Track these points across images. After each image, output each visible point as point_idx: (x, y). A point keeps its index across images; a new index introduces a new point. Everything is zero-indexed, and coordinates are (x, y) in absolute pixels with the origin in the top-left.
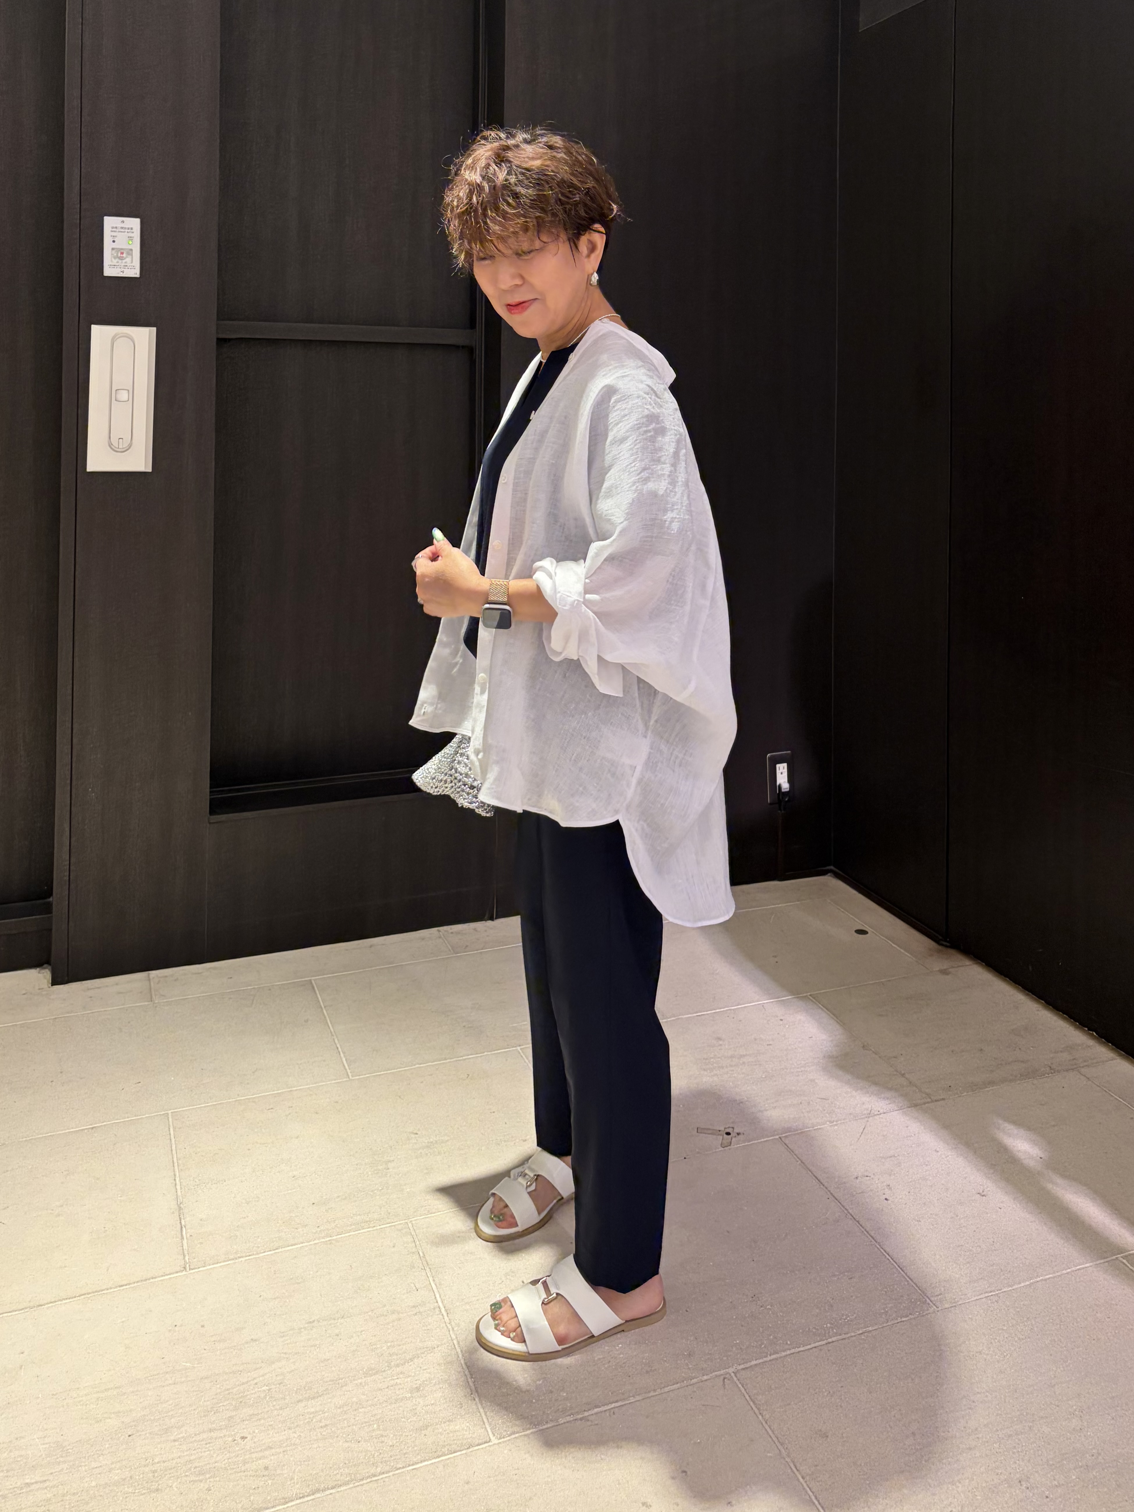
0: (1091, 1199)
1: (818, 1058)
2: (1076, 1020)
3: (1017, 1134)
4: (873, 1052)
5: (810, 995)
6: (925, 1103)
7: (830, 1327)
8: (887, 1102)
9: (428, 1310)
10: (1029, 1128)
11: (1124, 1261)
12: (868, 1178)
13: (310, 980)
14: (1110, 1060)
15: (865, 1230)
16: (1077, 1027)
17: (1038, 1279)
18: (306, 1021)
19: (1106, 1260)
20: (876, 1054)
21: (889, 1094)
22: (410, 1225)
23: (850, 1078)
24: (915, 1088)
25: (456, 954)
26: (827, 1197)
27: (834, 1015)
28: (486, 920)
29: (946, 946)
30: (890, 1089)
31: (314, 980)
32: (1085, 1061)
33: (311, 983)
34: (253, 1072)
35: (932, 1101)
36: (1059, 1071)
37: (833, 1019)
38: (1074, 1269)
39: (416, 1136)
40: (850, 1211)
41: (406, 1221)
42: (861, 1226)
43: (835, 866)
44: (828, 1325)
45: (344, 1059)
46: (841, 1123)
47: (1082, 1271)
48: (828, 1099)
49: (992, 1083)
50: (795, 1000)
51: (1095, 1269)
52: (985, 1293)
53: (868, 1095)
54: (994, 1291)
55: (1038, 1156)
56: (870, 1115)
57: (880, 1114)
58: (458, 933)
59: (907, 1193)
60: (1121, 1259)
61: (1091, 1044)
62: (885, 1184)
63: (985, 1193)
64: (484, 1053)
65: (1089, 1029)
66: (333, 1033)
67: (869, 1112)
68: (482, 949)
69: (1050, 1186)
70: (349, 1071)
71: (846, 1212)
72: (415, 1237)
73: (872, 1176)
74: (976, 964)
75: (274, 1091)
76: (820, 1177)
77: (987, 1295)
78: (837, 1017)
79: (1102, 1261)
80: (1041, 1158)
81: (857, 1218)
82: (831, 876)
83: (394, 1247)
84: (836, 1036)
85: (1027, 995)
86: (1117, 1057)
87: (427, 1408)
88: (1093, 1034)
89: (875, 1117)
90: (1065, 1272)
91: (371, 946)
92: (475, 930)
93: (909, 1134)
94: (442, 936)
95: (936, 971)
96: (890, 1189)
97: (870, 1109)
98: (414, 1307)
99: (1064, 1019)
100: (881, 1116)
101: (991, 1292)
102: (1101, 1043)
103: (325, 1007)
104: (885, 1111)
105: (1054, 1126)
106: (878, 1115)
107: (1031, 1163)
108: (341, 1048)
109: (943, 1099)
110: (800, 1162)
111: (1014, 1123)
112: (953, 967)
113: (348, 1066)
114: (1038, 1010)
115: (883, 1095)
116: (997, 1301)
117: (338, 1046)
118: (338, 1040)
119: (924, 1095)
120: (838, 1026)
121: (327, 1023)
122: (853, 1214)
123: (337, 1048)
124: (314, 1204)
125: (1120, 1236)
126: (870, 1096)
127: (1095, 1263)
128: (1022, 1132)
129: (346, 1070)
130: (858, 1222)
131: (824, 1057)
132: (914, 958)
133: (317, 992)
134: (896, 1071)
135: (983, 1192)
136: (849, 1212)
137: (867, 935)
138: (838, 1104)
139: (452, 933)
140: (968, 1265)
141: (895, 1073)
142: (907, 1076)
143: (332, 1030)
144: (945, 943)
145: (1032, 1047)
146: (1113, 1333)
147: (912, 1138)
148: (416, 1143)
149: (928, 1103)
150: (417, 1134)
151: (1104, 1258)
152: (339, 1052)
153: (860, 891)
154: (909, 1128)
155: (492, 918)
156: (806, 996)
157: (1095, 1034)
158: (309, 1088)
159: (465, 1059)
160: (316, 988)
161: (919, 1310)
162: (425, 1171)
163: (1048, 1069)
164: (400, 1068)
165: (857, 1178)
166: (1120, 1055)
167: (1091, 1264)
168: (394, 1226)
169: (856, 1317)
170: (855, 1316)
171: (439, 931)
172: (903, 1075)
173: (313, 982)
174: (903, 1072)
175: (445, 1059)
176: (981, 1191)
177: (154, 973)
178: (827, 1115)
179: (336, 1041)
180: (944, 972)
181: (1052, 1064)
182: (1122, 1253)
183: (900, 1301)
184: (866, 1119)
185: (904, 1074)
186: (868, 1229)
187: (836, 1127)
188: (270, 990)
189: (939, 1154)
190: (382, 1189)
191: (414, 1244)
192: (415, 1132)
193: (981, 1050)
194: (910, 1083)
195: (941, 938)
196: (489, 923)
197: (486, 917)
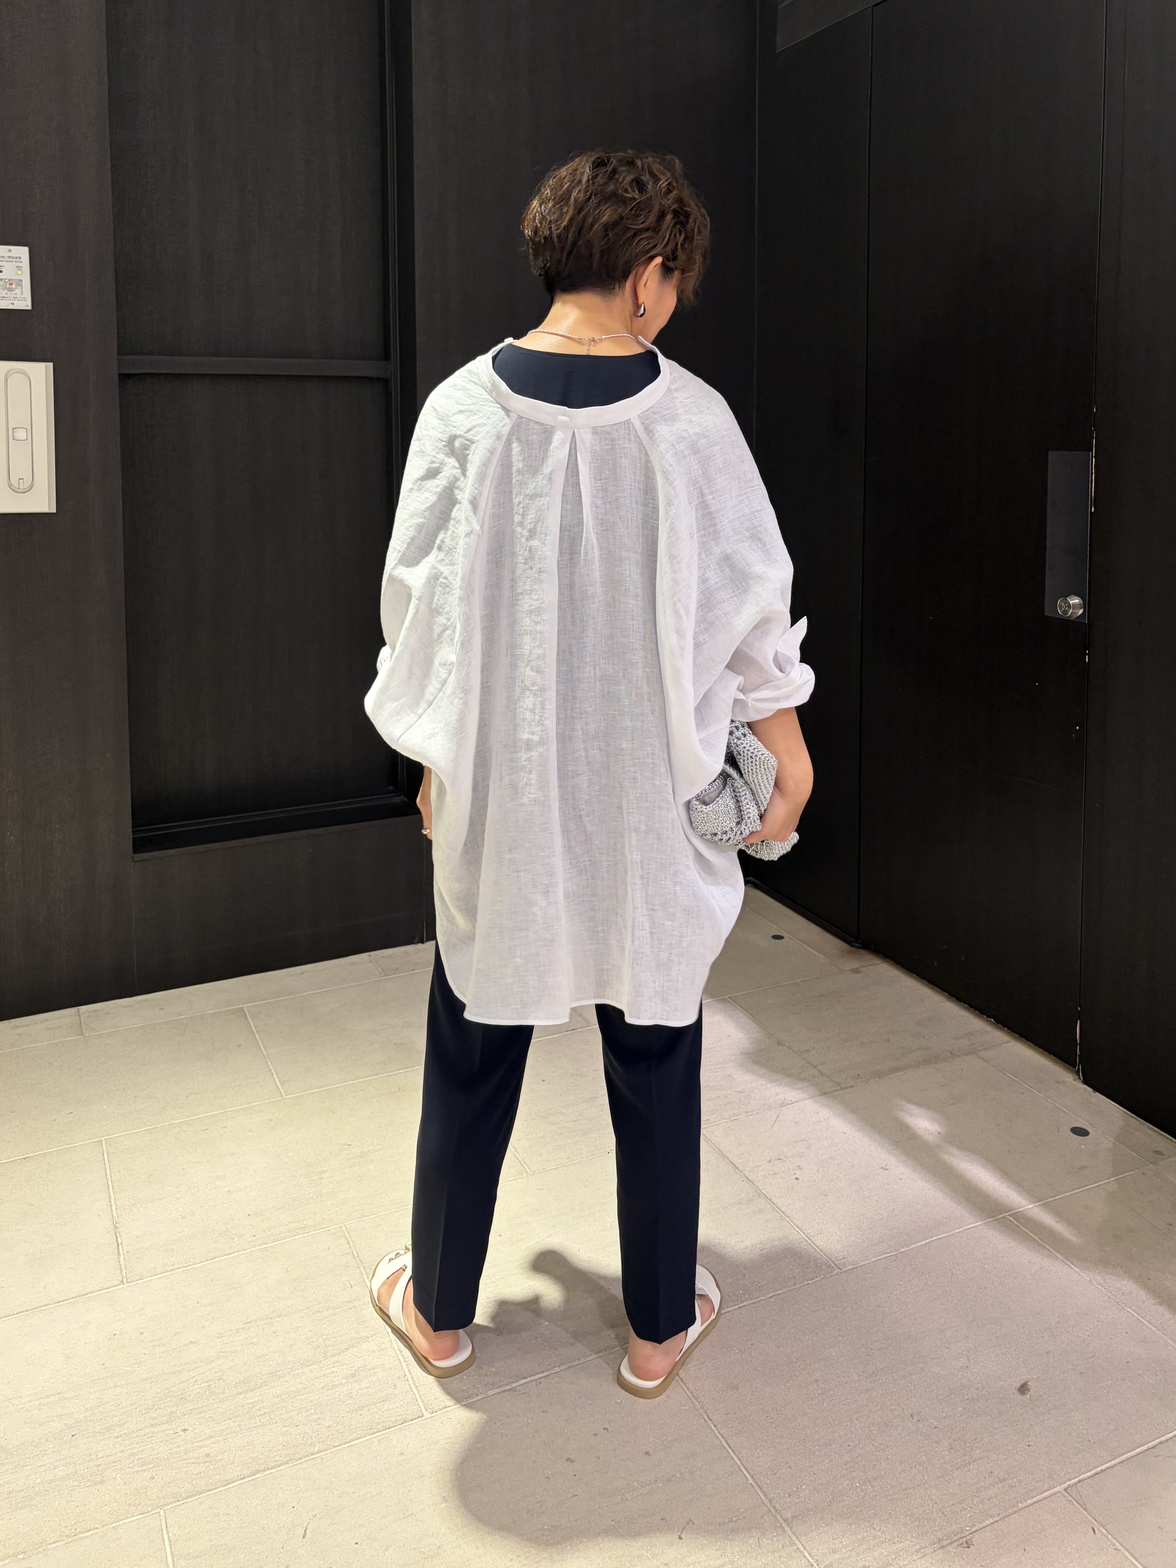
0: (983, 1166)
1: (735, 1055)
2: (976, 1009)
3: (919, 1113)
4: (787, 1047)
5: (729, 997)
6: (834, 1091)
7: (742, 1294)
8: (800, 1092)
9: (363, 1304)
10: (929, 1108)
11: (1011, 1218)
12: (781, 1161)
13: (242, 1008)
14: (1005, 1043)
15: (777, 1206)
16: (977, 1016)
17: (933, 1239)
18: (239, 1046)
19: (994, 1219)
20: (790, 1049)
21: (801, 1085)
22: (344, 1229)
23: (765, 1071)
24: (826, 1078)
25: (386, 976)
26: (742, 1179)
27: (750, 1014)
28: (416, 944)
29: (858, 948)
30: (803, 1080)
31: (246, 1007)
32: (983, 1045)
33: (243, 1011)
34: (187, 1097)
35: (842, 1089)
36: (959, 1056)
37: (750, 1018)
38: (965, 1228)
39: (349, 1147)
40: (763, 1191)
41: (340, 1225)
42: (773, 1203)
43: (754, 878)
44: (741, 1292)
45: (277, 1080)
46: (756, 1113)
47: (973, 1229)
48: (744, 1092)
49: (897, 1070)
50: (714, 1002)
51: (985, 1227)
52: (884, 1254)
53: (782, 1086)
54: (893, 1252)
55: (936, 1131)
56: (783, 1104)
57: (793, 1103)
58: (389, 956)
59: (816, 1173)
60: (1008, 1217)
61: (989, 1030)
62: (796, 1165)
63: (887, 1167)
65: (988, 1016)
66: (267, 1057)
67: (782, 1102)
68: (413, 971)
69: (946, 1157)
70: (282, 1091)
71: (759, 1192)
72: (349, 1239)
73: (784, 1159)
74: (886, 962)
75: (208, 1113)
76: (735, 1163)
77: (886, 1255)
78: (753, 1017)
79: (991, 1219)
80: (939, 1133)
81: (769, 1196)
82: (750, 886)
83: (329, 1249)
84: (752, 1034)
85: (932, 989)
86: (1012, 1040)
87: (362, 1391)
88: (991, 1021)
89: (788, 1106)
90: (957, 1231)
91: (302, 973)
92: (406, 953)
93: (819, 1120)
94: (373, 961)
95: (848, 970)
96: (801, 1169)
97: (783, 1099)
98: (349, 1302)
99: (965, 1008)
100: (793, 1105)
101: (890, 1253)
102: (998, 1028)
103: (257, 1032)
104: (797, 1100)
105: (952, 1104)
106: (791, 1104)
107: (930, 1139)
108: (274, 1069)
109: (852, 1086)
110: (717, 1150)
111: (917, 1104)
112: (863, 966)
113: (281, 1086)
114: (942, 1002)
115: (795, 1086)
116: (895, 1261)
117: (271, 1067)
118: (271, 1062)
119: (834, 1084)
120: (754, 1025)
121: (260, 1047)
122: (765, 1193)
123: (271, 1070)
124: (249, 1215)
125: (1008, 1196)
126: (784, 1087)
127: (984, 1222)
128: (923, 1111)
129: (279, 1089)
130: (770, 1200)
131: (741, 1053)
132: (828, 960)
133: (249, 1018)
134: (809, 1063)
135: (886, 1166)
136: (762, 1192)
137: (783, 940)
138: (753, 1095)
139: (383, 957)
140: (870, 1231)
141: (808, 1065)
142: (819, 1067)
143: (265, 1053)
144: (856, 945)
145: (935, 1035)
146: (999, 1281)
147: (821, 1123)
148: (349, 1154)
149: (837, 1090)
150: (350, 1145)
151: (993, 1217)
152: (272, 1074)
153: (778, 900)
154: (820, 1114)
155: (422, 942)
156: (725, 998)
157: (992, 1020)
158: (242, 1109)
159: (396, 1074)
160: (248, 1015)
161: (824, 1273)
162: (359, 1179)
163: (949, 1054)
164: (333, 1085)
165: (770, 1161)
166: (1015, 1038)
167: (981, 1223)
168: (329, 1230)
169: (766, 1284)
170: (766, 1282)
171: (370, 956)
172: (815, 1067)
173: (245, 1010)
174: (815, 1064)
175: (377, 1074)
176: (884, 1165)
177: (83, 1009)
178: (743, 1106)
179: (269, 1063)
180: (855, 971)
181: (953, 1049)
182: (1009, 1211)
183: (807, 1266)
184: (780, 1108)
185: (816, 1066)
186: (779, 1206)
187: (751, 1117)
188: (202, 1018)
189: (847, 1135)
190: (317, 1197)
191: (348, 1246)
192: (348, 1143)
193: (888, 1040)
194: (822, 1073)
195: (853, 940)
196: (420, 946)
197: (416, 940)
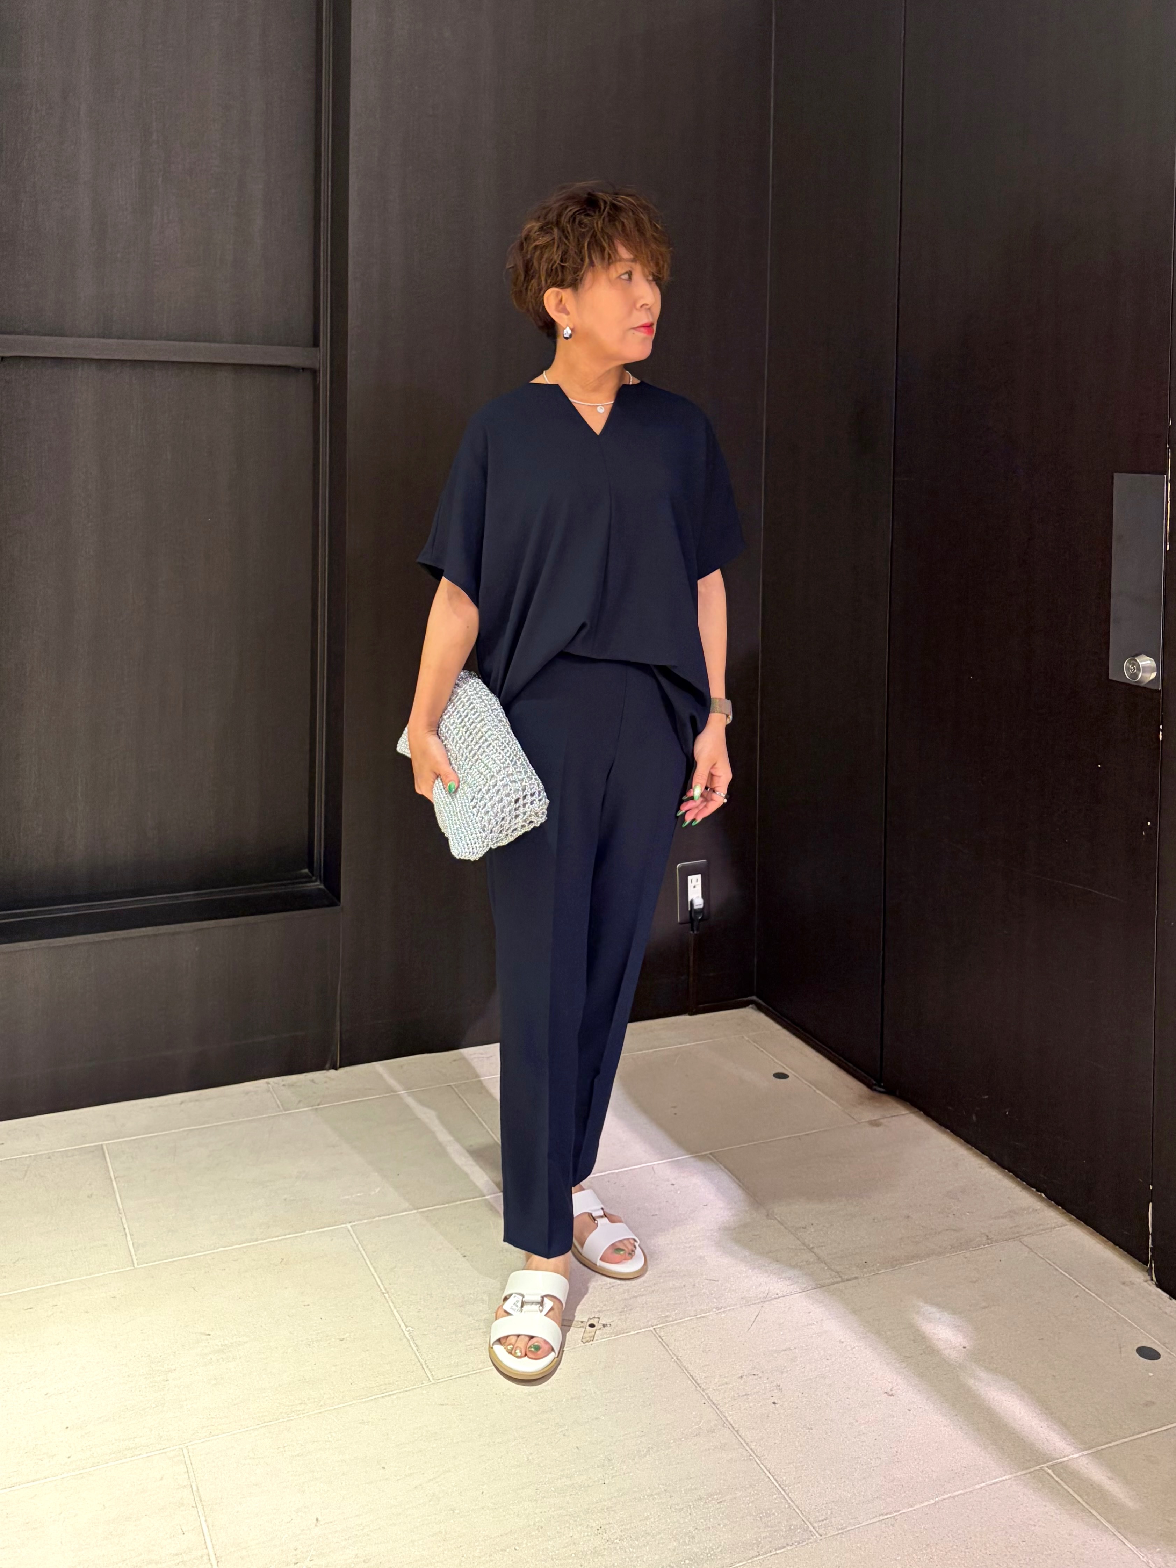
0: (1018, 1396)
1: (712, 1230)
2: (1022, 1180)
3: (940, 1319)
4: (779, 1221)
5: (711, 1154)
6: (833, 1284)
7: (688, 1564)
8: (788, 1282)
9: (194, 1559)
10: (954, 1312)
11: (1050, 1471)
12: (756, 1377)
13: (102, 1145)
14: (1058, 1227)
15: (745, 1441)
16: (1024, 1188)
17: (946, 1496)
18: (90, 1196)
19: (1029, 1471)
20: (782, 1224)
21: (791, 1273)
22: (185, 1451)
23: (747, 1254)
24: (823, 1265)
25: (285, 1110)
26: (704, 1401)
27: (737, 1178)
28: (327, 1070)
29: (880, 1092)
30: (794, 1267)
31: (106, 1144)
32: (1029, 1228)
33: (102, 1149)
34: (14, 1263)
35: (843, 1281)
36: (996, 1241)
37: (735, 1182)
38: (989, 1483)
39: (208, 1337)
40: (729, 1419)
41: (181, 1446)
42: (740, 1436)
43: (758, 997)
44: (687, 1562)
45: (130, 1243)
46: (729, 1310)
47: (999, 1485)
48: (718, 1281)
49: (917, 1257)
50: (692, 1160)
51: (1014, 1483)
52: (880, 1515)
53: (766, 1275)
54: (890, 1513)
55: (961, 1345)
56: (766, 1299)
57: (779, 1298)
58: (291, 1085)
59: (800, 1395)
60: (1046, 1469)
61: (1039, 1207)
62: (775, 1384)
63: (893, 1392)
64: (305, 1231)
65: (1038, 1190)
66: (122, 1211)
67: (765, 1295)
68: (319, 1105)
69: (971, 1382)
70: (134, 1257)
71: (724, 1419)
72: (189, 1466)
73: (760, 1375)
74: (914, 1113)
75: (37, 1285)
76: (697, 1377)
77: (882, 1518)
78: (740, 1181)
79: (1024, 1472)
80: (964, 1348)
81: (736, 1426)
82: (752, 1008)
83: (161, 1479)
84: (735, 1203)
85: (970, 1149)
86: (1068, 1223)
88: (1041, 1195)
89: (773, 1302)
90: (978, 1487)
92: (313, 1081)
93: (810, 1322)
94: (271, 1090)
95: (866, 1122)
96: (781, 1390)
97: (767, 1292)
98: (177, 1555)
99: (1010, 1177)
100: (779, 1300)
101: (886, 1514)
102: (1050, 1206)
103: (116, 1178)
104: (785, 1294)
105: (985, 1307)
106: (776, 1298)
107: (952, 1355)
108: (129, 1229)
109: (856, 1278)
110: (675, 1358)
111: (938, 1305)
112: (884, 1118)
113: (135, 1251)
114: (981, 1168)
115: (784, 1275)
116: (893, 1525)
117: (126, 1226)
118: (126, 1219)
119: (833, 1273)
120: (740, 1191)
121: (115, 1197)
122: (732, 1422)
123: (125, 1229)
124: (67, 1428)
125: (1048, 1441)
126: (769, 1276)
127: (1015, 1475)
128: (946, 1316)
129: (131, 1256)
130: (737, 1431)
131: (719, 1229)
132: (840, 1107)
133: (108, 1159)
134: (804, 1244)
135: (891, 1390)
136: (727, 1420)
137: (788, 1079)
138: (729, 1286)
139: (284, 1086)
140: (863, 1481)
141: (802, 1247)
142: (816, 1250)
143: (121, 1207)
144: (879, 1089)
145: (969, 1212)
146: (1027, 1560)
147: (813, 1327)
148: (206, 1347)
149: (837, 1283)
150: (209, 1335)
151: (1027, 1469)
152: (126, 1234)
153: (786, 1026)
154: (811, 1314)
155: (335, 1068)
156: (705, 1155)
157: (1043, 1195)
158: (80, 1281)
159: (281, 1240)
160: (107, 1155)
161: (798, 1539)
162: (214, 1382)
163: (984, 1238)
164: (199, 1252)
165: (742, 1377)
166: (1071, 1220)
167: (1010, 1476)
168: (165, 1453)
169: (721, 1551)
170: (720, 1549)
171: (268, 1083)
172: (811, 1250)
173: (105, 1147)
174: (811, 1246)
175: (257, 1240)
176: (889, 1390)
178: (715, 1300)
179: (124, 1220)
180: (875, 1123)
181: (990, 1232)
182: (1048, 1461)
183: (777, 1528)
184: (761, 1304)
185: (813, 1248)
186: (748, 1441)
187: (723, 1315)
188: (49, 1158)
189: (844, 1344)
190: (157, 1406)
191: (186, 1476)
192: (207, 1333)
193: (908, 1217)
194: (819, 1259)
195: (874, 1082)
196: (332, 1072)
197: (327, 1066)
